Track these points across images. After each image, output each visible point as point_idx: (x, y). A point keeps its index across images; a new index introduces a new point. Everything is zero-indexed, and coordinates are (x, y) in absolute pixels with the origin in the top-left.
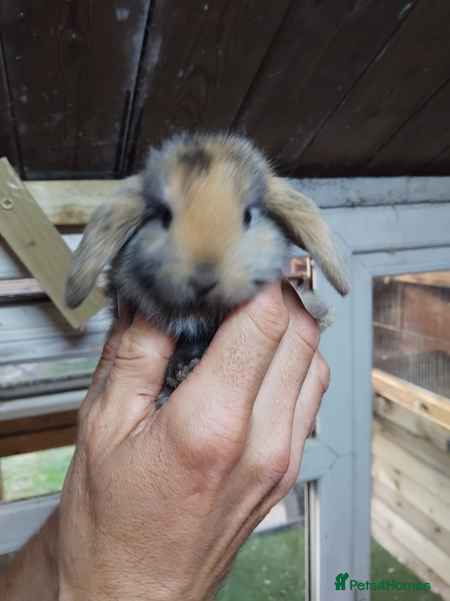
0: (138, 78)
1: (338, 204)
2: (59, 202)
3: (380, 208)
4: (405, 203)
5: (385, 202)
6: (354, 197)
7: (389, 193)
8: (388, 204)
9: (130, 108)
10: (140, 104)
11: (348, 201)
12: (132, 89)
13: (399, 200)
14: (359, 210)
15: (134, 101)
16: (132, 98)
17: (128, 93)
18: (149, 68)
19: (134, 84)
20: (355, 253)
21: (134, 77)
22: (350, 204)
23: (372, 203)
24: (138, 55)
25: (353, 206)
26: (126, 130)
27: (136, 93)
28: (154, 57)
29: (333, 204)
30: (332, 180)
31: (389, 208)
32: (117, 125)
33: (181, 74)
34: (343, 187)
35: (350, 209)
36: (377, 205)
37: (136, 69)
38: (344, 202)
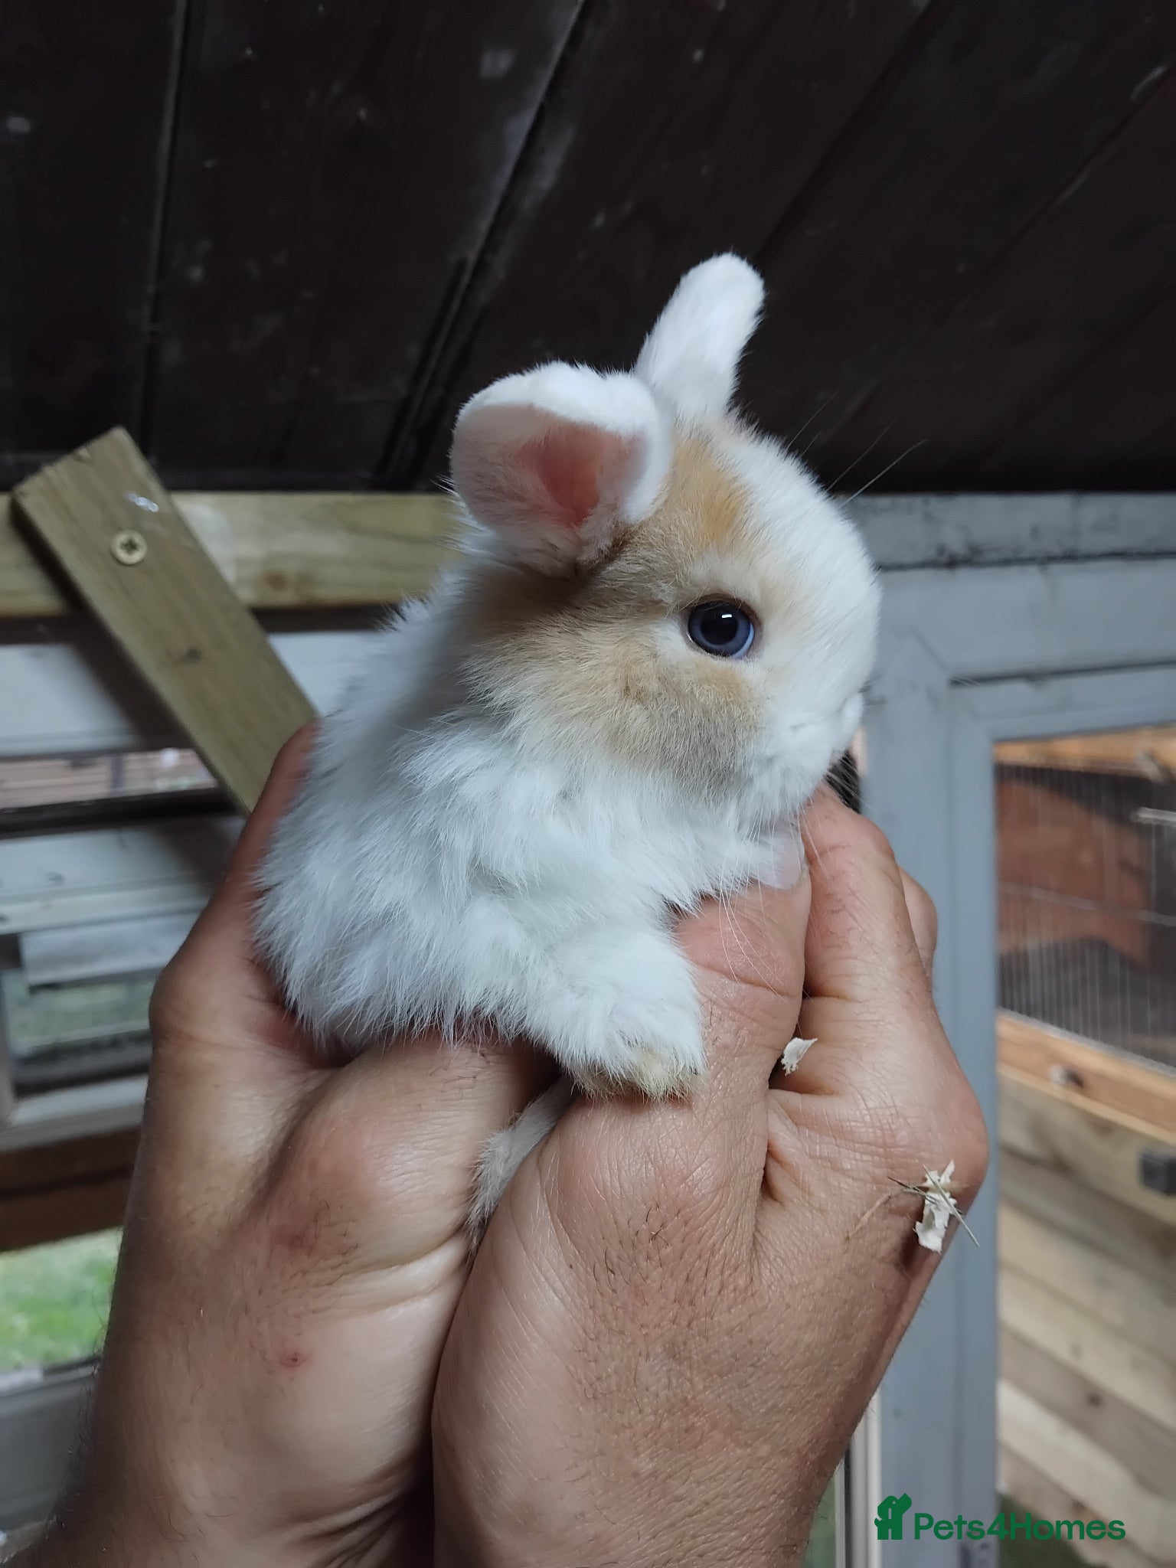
0: (493, 229)
1: (918, 558)
2: (252, 550)
3: (1012, 571)
4: (1071, 557)
5: (1025, 555)
6: (956, 544)
7: (1035, 532)
8: (1030, 560)
9: (455, 305)
10: (483, 297)
11: (941, 550)
12: (472, 256)
13: (1056, 550)
14: (963, 574)
15: (470, 287)
16: (466, 278)
17: (461, 265)
18: (528, 204)
19: (480, 242)
20: (956, 683)
21: (484, 225)
22: (944, 559)
23: (994, 556)
24: (508, 170)
25: (952, 563)
26: (433, 363)
27: (481, 266)
28: (546, 178)
29: (907, 557)
30: (903, 501)
31: (1033, 570)
32: (414, 351)
33: (600, 220)
34: (928, 517)
35: (944, 573)
36: (1006, 562)
37: (494, 204)
38: (931, 554)
